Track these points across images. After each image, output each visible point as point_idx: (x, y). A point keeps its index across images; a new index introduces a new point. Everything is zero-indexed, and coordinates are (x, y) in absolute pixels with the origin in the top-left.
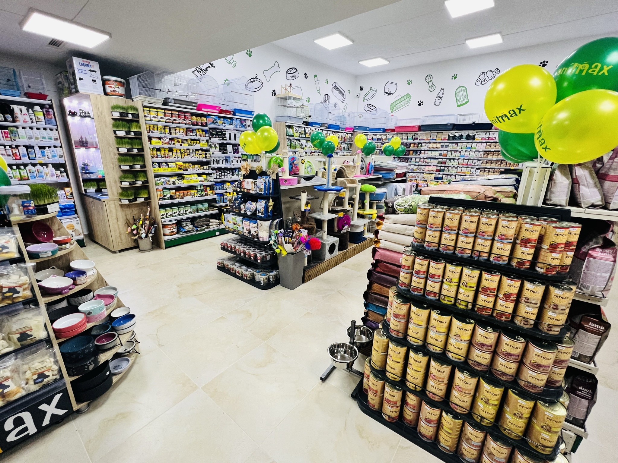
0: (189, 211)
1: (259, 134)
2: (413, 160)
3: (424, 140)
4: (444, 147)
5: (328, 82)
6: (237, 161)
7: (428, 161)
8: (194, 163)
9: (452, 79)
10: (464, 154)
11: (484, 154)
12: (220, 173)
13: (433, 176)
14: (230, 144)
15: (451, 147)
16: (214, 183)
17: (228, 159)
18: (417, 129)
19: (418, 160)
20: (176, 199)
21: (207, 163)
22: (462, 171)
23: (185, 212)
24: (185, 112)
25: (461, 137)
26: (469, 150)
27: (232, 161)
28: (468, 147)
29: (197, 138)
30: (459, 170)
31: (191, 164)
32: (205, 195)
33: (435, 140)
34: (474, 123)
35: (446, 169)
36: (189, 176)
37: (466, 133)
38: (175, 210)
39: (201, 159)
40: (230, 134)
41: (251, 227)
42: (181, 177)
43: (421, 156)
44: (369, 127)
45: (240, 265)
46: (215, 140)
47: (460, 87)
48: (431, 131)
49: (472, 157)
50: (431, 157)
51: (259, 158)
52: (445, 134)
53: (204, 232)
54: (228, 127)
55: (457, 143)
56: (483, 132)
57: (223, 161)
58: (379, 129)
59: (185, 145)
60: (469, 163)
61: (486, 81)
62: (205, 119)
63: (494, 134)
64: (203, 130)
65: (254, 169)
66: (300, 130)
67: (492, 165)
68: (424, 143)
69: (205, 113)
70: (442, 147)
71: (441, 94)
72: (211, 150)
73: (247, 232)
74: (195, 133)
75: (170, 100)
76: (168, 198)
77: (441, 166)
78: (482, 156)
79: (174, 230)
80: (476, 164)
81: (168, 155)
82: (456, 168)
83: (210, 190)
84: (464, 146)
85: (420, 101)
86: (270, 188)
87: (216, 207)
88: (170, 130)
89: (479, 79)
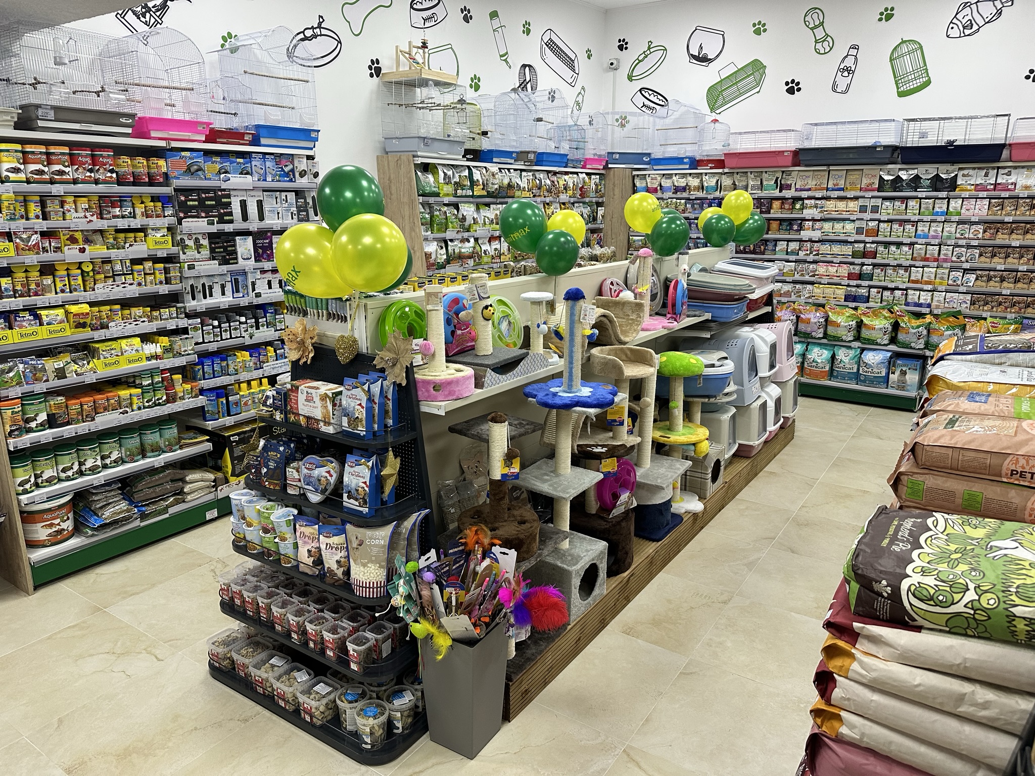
0: (115, 455)
1: (344, 239)
2: (781, 245)
3: (809, 190)
4: (869, 209)
5: (528, 32)
6: (269, 283)
7: (825, 248)
8: (126, 303)
9: (880, 20)
10: (926, 229)
11: (985, 231)
12: (216, 323)
13: (841, 292)
14: (245, 233)
15: (888, 210)
16: (195, 358)
17: (240, 279)
18: (789, 161)
19: (793, 246)
20: (68, 423)
21: (173, 299)
22: (925, 279)
23: (99, 463)
24: (93, 146)
25: (916, 182)
26: (943, 218)
27: (253, 284)
28: (937, 209)
29: (136, 223)
30: (916, 274)
31: (118, 307)
32: (168, 401)
33: (842, 189)
34: (951, 143)
35: (877, 271)
36: (114, 344)
37: (930, 170)
38: (66, 460)
39: (150, 289)
40: (243, 204)
41: (323, 547)
42: (85, 350)
43: (805, 234)
44: (649, 155)
45: (286, 667)
46: (198, 225)
47: (903, 42)
48: (829, 165)
49: (949, 238)
50: (832, 237)
51: (344, 308)
52: (870, 176)
53: (167, 516)
54: (236, 180)
55: (905, 199)
56: (979, 168)
57: (223, 287)
58: (678, 160)
59: (98, 250)
60: (942, 256)
61: (975, 27)
62: (162, 162)
63: (1009, 174)
64: (154, 198)
65: (331, 344)
66: (457, 175)
67: (1010, 260)
68: (809, 198)
69: (163, 144)
70: (863, 209)
71: (849, 62)
72: (182, 257)
73: (310, 561)
74: (130, 210)
75: (40, 112)
76: (42, 424)
77: (863, 264)
78: (980, 236)
79: (64, 526)
80: (963, 259)
81: (38, 285)
82: (907, 268)
83: (185, 380)
84: (927, 209)
85: (793, 81)
86: (387, 412)
87: (204, 432)
88: (43, 204)
89: (955, 21)
